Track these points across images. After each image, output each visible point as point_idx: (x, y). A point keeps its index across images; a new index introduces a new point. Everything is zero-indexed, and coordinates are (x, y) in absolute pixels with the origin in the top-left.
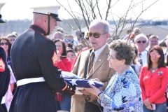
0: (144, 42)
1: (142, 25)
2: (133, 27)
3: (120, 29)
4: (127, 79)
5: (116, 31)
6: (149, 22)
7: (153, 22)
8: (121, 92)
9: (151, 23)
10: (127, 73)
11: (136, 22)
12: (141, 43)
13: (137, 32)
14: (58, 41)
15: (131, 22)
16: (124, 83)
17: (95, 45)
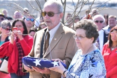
0: (101, 22)
1: (99, 7)
2: (90, 9)
3: (78, 10)
4: (95, 58)
5: (75, 11)
6: (105, 3)
7: (109, 4)
8: (88, 70)
9: (107, 5)
10: (95, 52)
11: (93, 3)
12: (99, 23)
13: (95, 13)
14: (18, 20)
15: (89, 4)
16: (93, 62)
17: (49, 24)
